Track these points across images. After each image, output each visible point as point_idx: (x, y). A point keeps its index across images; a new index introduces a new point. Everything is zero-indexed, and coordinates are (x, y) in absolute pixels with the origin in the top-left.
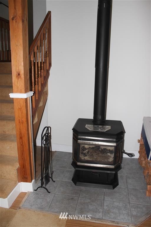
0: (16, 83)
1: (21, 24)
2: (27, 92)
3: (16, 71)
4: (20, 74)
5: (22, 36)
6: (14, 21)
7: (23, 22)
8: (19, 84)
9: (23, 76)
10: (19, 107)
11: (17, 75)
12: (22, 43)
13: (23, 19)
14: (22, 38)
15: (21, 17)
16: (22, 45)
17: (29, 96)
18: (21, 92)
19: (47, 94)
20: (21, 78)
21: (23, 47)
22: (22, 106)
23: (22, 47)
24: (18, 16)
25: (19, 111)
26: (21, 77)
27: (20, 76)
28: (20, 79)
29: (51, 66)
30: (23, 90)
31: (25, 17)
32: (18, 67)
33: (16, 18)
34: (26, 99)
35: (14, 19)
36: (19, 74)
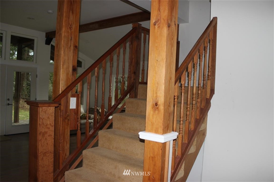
0: (151, 117)
1: (165, 30)
2: (166, 133)
3: (153, 99)
4: (159, 103)
5: (165, 47)
6: (156, 26)
7: (169, 26)
8: (154, 119)
9: (162, 108)
10: (152, 155)
11: (153, 105)
12: (165, 57)
13: (169, 22)
14: (165, 50)
15: (166, 21)
16: (165, 61)
17: (170, 140)
18: (156, 132)
19: (204, 134)
20: (158, 110)
21: (166, 64)
22: (156, 154)
23: (165, 62)
24: (162, 20)
25: (151, 161)
26: (159, 108)
27: (157, 106)
28: (157, 112)
29: (214, 94)
30: (161, 130)
31: (173, 21)
32: (156, 93)
33: (159, 22)
34: (164, 144)
35: (157, 24)
36: (156, 104)
